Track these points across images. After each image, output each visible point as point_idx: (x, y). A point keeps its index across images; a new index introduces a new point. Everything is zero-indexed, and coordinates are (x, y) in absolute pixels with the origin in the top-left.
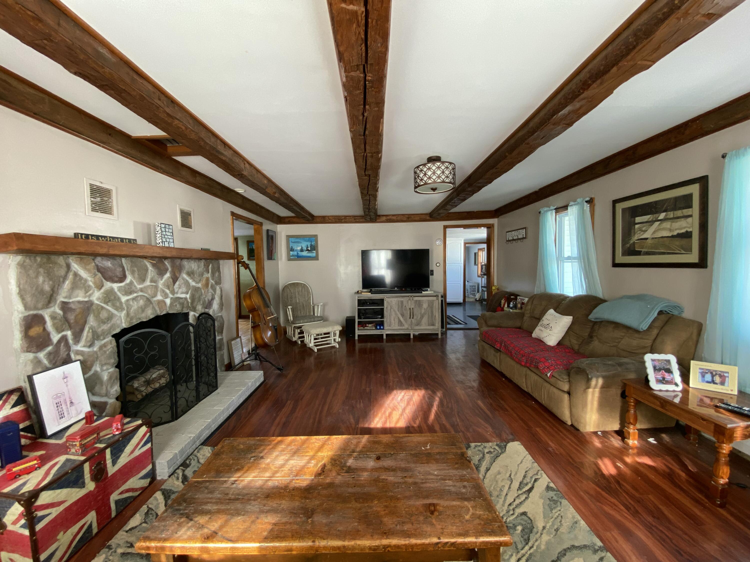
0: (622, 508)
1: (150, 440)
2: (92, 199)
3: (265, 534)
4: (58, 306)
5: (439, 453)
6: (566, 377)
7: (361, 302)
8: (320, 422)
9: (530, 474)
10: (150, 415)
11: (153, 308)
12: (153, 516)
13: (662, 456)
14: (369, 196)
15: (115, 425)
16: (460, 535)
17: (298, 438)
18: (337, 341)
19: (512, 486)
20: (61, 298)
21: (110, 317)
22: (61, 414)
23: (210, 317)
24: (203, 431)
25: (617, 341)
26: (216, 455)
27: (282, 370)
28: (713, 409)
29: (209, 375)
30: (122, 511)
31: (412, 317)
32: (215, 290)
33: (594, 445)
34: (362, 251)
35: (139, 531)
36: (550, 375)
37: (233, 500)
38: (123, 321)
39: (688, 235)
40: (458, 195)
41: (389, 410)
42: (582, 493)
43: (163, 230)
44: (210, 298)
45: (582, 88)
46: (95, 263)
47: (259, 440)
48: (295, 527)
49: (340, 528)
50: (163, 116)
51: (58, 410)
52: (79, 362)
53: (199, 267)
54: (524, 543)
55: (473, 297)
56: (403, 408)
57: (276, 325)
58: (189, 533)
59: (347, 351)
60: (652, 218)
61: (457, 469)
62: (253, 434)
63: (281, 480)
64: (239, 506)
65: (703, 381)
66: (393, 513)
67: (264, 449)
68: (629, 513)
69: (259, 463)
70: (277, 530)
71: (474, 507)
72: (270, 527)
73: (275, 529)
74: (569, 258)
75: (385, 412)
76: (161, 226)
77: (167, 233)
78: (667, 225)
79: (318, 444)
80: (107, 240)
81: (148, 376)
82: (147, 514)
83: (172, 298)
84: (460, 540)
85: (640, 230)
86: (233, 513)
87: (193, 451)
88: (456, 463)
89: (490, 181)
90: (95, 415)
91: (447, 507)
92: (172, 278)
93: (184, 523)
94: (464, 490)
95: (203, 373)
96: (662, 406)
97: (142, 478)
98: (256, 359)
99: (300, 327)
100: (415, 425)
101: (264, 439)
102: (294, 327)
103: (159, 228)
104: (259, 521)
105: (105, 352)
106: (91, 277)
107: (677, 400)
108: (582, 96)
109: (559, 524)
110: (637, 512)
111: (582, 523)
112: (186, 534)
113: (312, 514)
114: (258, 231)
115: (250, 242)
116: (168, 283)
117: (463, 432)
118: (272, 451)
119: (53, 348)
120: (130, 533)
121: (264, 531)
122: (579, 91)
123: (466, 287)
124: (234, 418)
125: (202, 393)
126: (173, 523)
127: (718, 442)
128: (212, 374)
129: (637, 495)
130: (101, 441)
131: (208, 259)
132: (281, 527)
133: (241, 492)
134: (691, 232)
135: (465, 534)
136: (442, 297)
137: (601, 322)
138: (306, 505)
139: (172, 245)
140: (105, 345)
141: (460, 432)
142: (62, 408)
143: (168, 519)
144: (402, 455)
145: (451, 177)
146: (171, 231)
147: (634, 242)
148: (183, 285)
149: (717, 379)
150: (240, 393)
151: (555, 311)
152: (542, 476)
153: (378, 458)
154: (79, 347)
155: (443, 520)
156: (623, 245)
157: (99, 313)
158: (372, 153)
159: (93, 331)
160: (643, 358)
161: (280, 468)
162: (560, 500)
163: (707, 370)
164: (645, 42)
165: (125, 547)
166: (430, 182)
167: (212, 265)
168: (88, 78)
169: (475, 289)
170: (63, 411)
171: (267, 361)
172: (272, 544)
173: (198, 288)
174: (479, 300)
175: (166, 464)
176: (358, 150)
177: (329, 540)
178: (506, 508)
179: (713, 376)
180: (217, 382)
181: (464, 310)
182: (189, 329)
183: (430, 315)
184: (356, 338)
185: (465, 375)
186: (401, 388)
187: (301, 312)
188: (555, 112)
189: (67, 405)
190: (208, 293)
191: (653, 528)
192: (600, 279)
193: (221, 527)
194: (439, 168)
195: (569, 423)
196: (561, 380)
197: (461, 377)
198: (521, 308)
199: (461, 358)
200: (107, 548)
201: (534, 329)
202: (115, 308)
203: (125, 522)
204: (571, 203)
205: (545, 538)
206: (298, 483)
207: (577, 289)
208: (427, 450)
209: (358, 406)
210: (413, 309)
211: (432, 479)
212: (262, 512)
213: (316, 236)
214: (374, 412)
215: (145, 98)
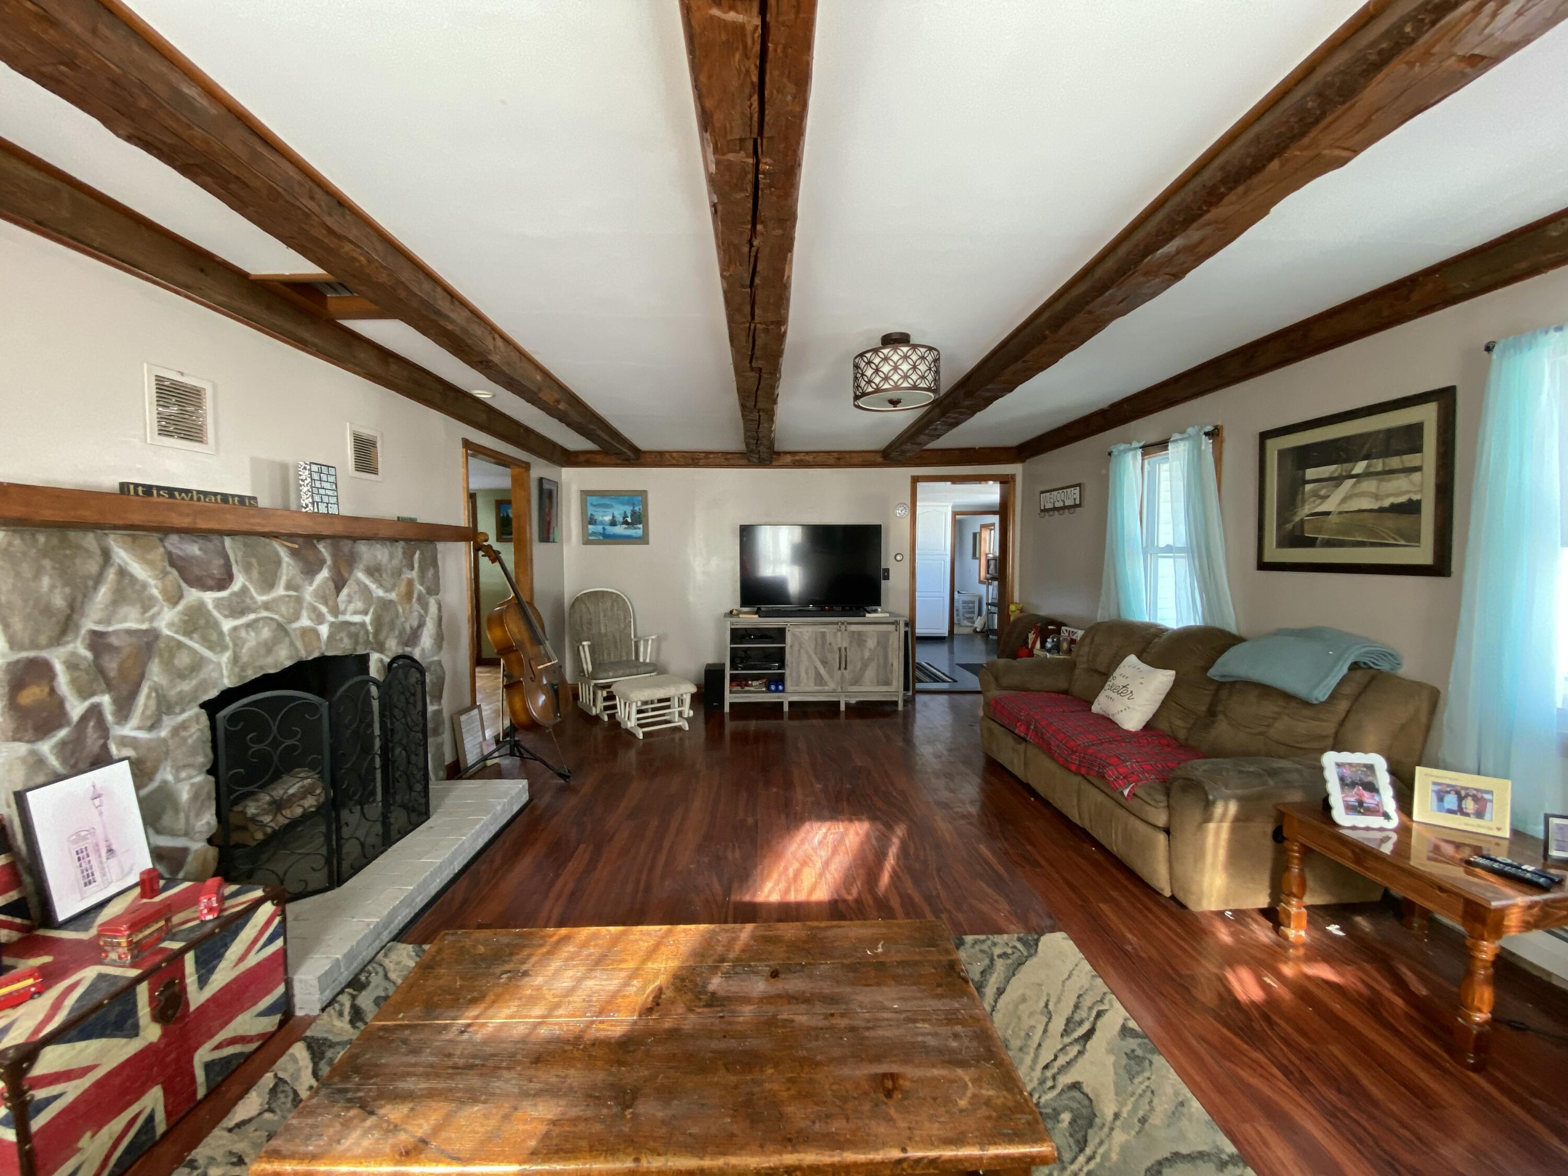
0: (1275, 1071)
1: (282, 930)
2: (161, 409)
3: (533, 1143)
4: (83, 641)
5: (901, 963)
6: (1161, 798)
7: (738, 635)
8: (648, 889)
9: (1087, 1002)
10: (281, 873)
11: (292, 644)
12: (286, 1097)
13: (1355, 963)
14: (759, 411)
15: (204, 900)
16: (948, 1142)
17: (604, 930)
18: (686, 716)
19: (1051, 1026)
20: (89, 624)
21: (198, 664)
22: (88, 875)
23: (415, 664)
24: (395, 910)
25: (1265, 723)
26: (426, 968)
27: (568, 777)
28: (1461, 866)
29: (411, 788)
30: (219, 1085)
31: (843, 666)
32: (425, 607)
33: (1217, 940)
34: (741, 526)
35: (256, 1130)
36: (1130, 792)
37: (463, 1068)
38: (225, 673)
39: (1412, 508)
40: (943, 414)
41: (796, 865)
42: (1194, 1043)
43: (316, 476)
44: (415, 624)
45: (1205, 202)
46: (165, 547)
47: (520, 936)
48: (597, 1128)
49: (694, 1130)
50: (320, 233)
51: (81, 866)
52: (126, 762)
53: (391, 557)
54: (1075, 1149)
55: (969, 624)
56: (824, 859)
57: (555, 682)
58: (366, 1143)
59: (707, 738)
60: (1339, 471)
61: (940, 997)
62: (505, 921)
63: (567, 1024)
64: (474, 1081)
65: (1441, 809)
66: (806, 1096)
67: (530, 956)
68: (1287, 1082)
69: (518, 987)
70: (558, 1135)
71: (977, 1081)
72: (543, 1128)
73: (554, 1134)
74: (1169, 549)
75: (786, 869)
76: (310, 470)
77: (325, 485)
78: (1370, 485)
79: (646, 944)
80: (192, 499)
81: (278, 792)
82: (273, 1091)
83: (332, 625)
84: (948, 1153)
85: (1315, 494)
86: (461, 1097)
87: (374, 953)
88: (939, 985)
89: (1010, 387)
90: (162, 878)
91: (921, 1081)
92: (333, 580)
93: (355, 1121)
94: (955, 1044)
95: (397, 785)
96: (1358, 860)
97: (262, 1014)
98: (512, 754)
99: (608, 686)
100: (849, 898)
101: (531, 933)
102: (596, 685)
103: (307, 472)
104: (518, 1114)
105: (185, 740)
106: (156, 577)
107: (1387, 849)
108: (1207, 217)
109: (1148, 1107)
110: (1306, 1080)
111: (1195, 1104)
112: (359, 1144)
113: (634, 1099)
114: (520, 482)
115: (501, 504)
116: (324, 592)
117: (949, 912)
118: (548, 959)
119: (71, 732)
120: (236, 1134)
121: (530, 1138)
122: (1200, 208)
123: (956, 604)
124: (464, 882)
125: (394, 828)
126: (330, 1120)
127: (1472, 937)
128: (419, 787)
129: (1306, 1045)
130: (175, 934)
131: (411, 540)
132: (568, 1129)
133: (480, 1050)
134: (1419, 502)
135: (958, 1141)
136: (906, 625)
137: (1234, 683)
138: (620, 1080)
139: (333, 510)
140: (183, 726)
141: (942, 912)
142: (89, 862)
143: (319, 1111)
144: (825, 967)
145: (930, 378)
146: (332, 479)
147: (1302, 520)
148: (357, 597)
149: (1469, 805)
150: (478, 827)
151: (1139, 657)
152: (1111, 1005)
153: (775, 974)
154: (128, 730)
155: (912, 1109)
156: (1280, 526)
157: (172, 656)
158: (765, 323)
159: (158, 695)
160: (1319, 760)
161: (566, 996)
162: (1149, 1056)
163: (1448, 786)
164: (1341, 109)
165: (227, 1164)
166: (886, 386)
167: (422, 553)
168: (157, 148)
169: (975, 607)
170: (91, 867)
171: (536, 759)
172: (546, 1167)
173: (391, 601)
174: (981, 632)
175: (316, 983)
176: (737, 317)
177: (669, 1157)
178: (1037, 1073)
179: (1461, 799)
180: (427, 804)
181: (951, 652)
182: (369, 691)
183: (881, 661)
184: (727, 709)
185: (952, 791)
186: (821, 818)
187: (609, 654)
188: (1150, 249)
189: (100, 856)
190: (411, 612)
191: (1340, 1115)
192: (1231, 596)
193: (437, 1129)
194: (905, 357)
195: (1168, 893)
196: (1152, 803)
197: (944, 795)
198: (1069, 651)
199: (945, 753)
200: (185, 1166)
201: (1096, 696)
202: (207, 644)
203: (227, 1110)
204: (1176, 436)
205: (1119, 1137)
206: (604, 1030)
207: (1184, 612)
208: (876, 955)
209: (730, 856)
210: (846, 649)
211: (887, 1020)
212: (525, 1094)
213: (644, 493)
214: (763, 869)
215: (279, 193)
